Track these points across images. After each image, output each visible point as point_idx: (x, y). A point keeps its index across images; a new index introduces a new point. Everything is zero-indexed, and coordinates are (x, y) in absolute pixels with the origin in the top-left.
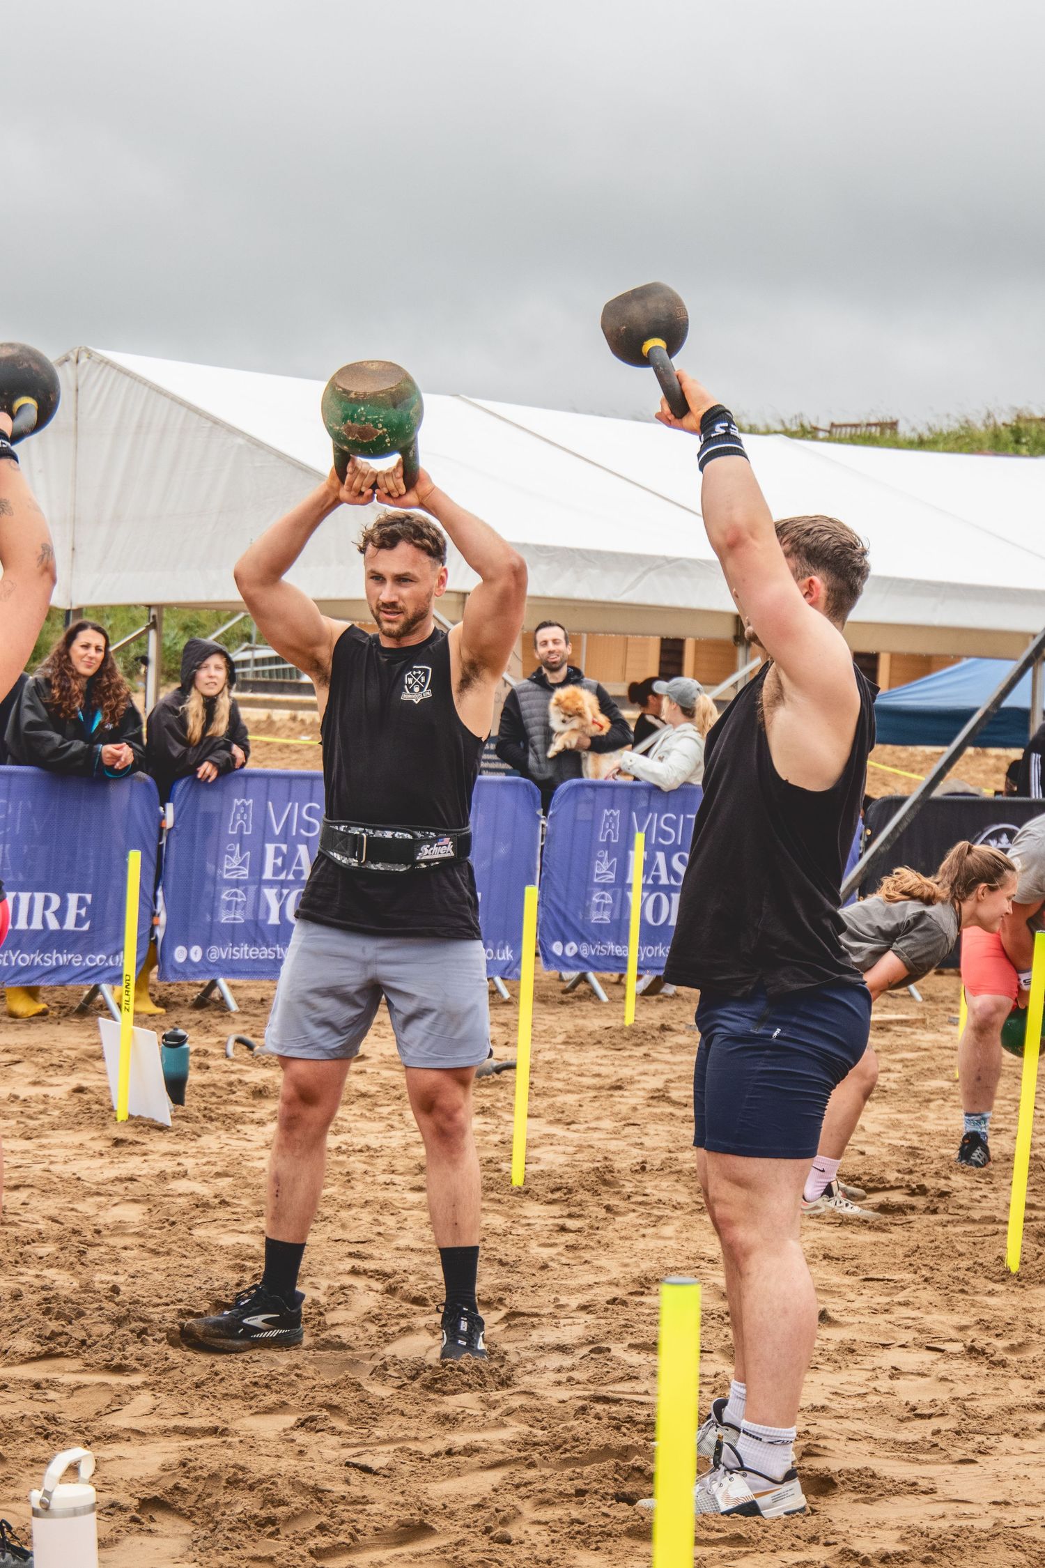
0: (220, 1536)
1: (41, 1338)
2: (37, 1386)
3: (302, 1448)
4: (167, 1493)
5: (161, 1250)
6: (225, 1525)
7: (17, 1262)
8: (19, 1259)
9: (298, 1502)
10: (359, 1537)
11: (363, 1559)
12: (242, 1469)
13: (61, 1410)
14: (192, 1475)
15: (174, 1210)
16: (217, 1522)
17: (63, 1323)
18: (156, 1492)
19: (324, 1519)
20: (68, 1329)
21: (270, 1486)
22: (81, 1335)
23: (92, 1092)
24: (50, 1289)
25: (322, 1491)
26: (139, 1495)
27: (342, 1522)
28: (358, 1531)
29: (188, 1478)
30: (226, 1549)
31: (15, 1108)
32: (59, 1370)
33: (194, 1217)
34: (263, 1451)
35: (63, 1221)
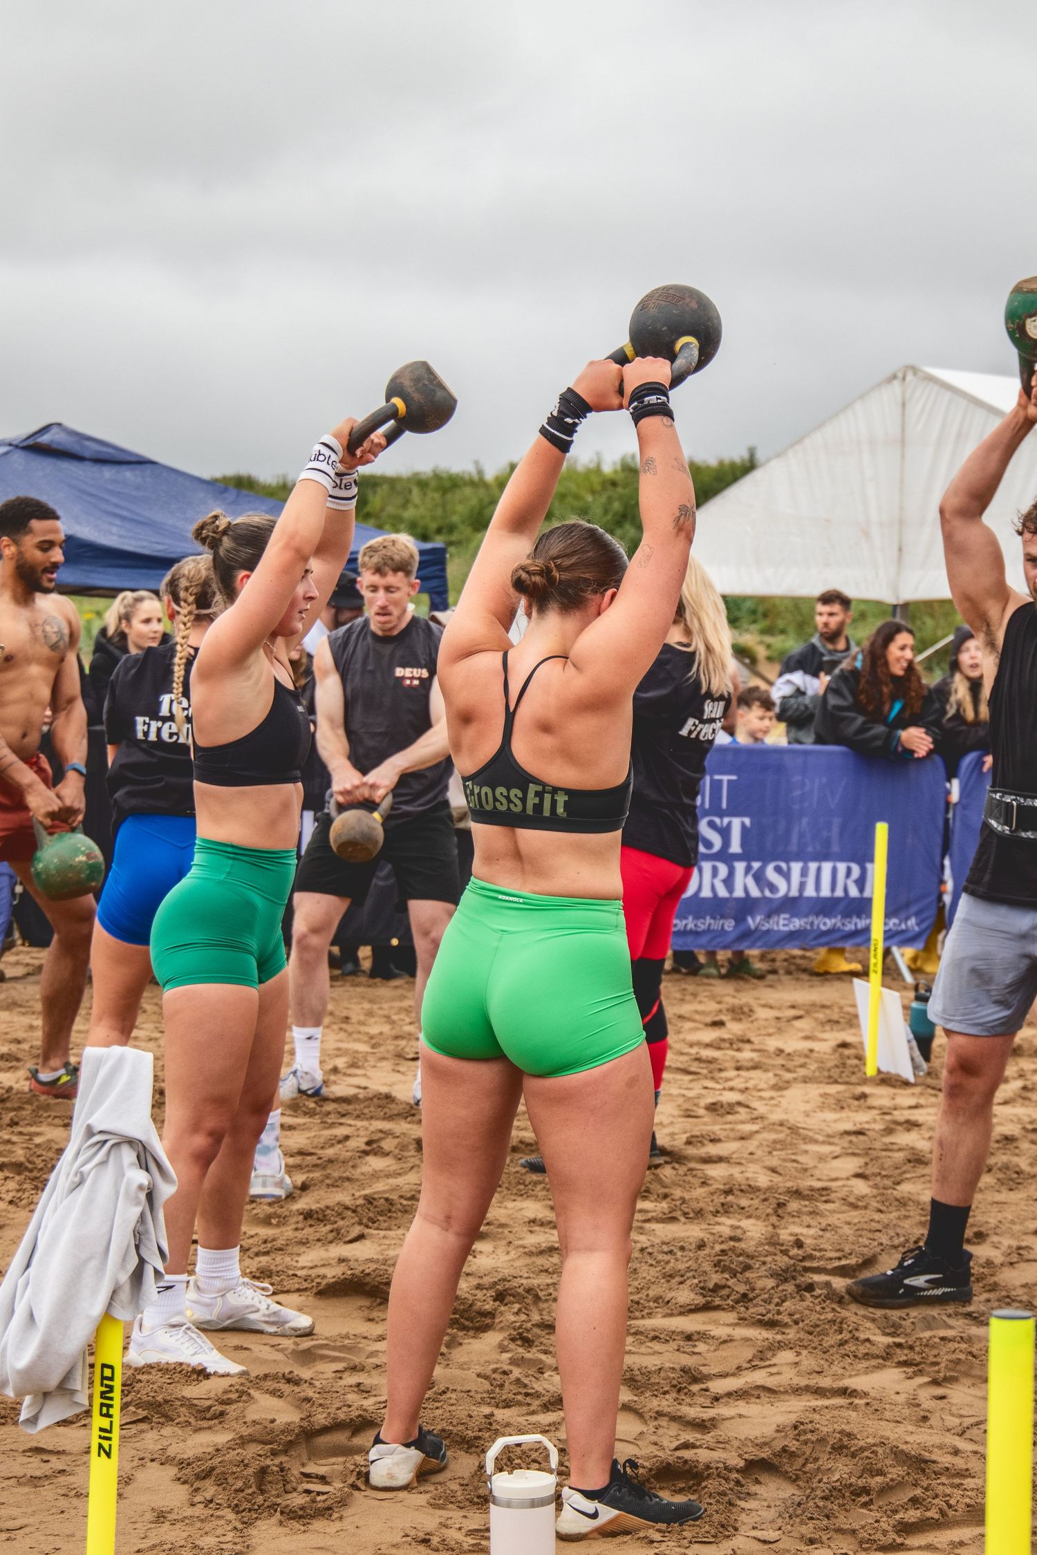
0: (811, 1504)
1: (703, 1290)
2: (689, 1338)
3: (927, 1414)
4: (774, 1454)
5: (860, 1204)
6: (818, 1492)
7: (718, 1212)
8: (720, 1209)
9: (895, 1472)
10: (951, 1513)
11: (942, 1538)
12: (849, 1435)
13: (705, 1362)
14: (802, 1438)
15: (888, 1163)
16: (813, 1489)
17: (727, 1276)
18: (765, 1454)
19: (918, 1492)
20: (731, 1282)
21: (870, 1455)
22: (742, 1288)
23: (855, 1047)
24: (738, 1240)
25: (926, 1462)
26: (746, 1456)
27: (937, 1496)
28: (950, 1506)
29: (798, 1440)
30: (812, 1518)
31: (780, 1061)
32: (716, 1323)
33: (905, 1172)
34: (888, 1415)
35: (782, 1172)
